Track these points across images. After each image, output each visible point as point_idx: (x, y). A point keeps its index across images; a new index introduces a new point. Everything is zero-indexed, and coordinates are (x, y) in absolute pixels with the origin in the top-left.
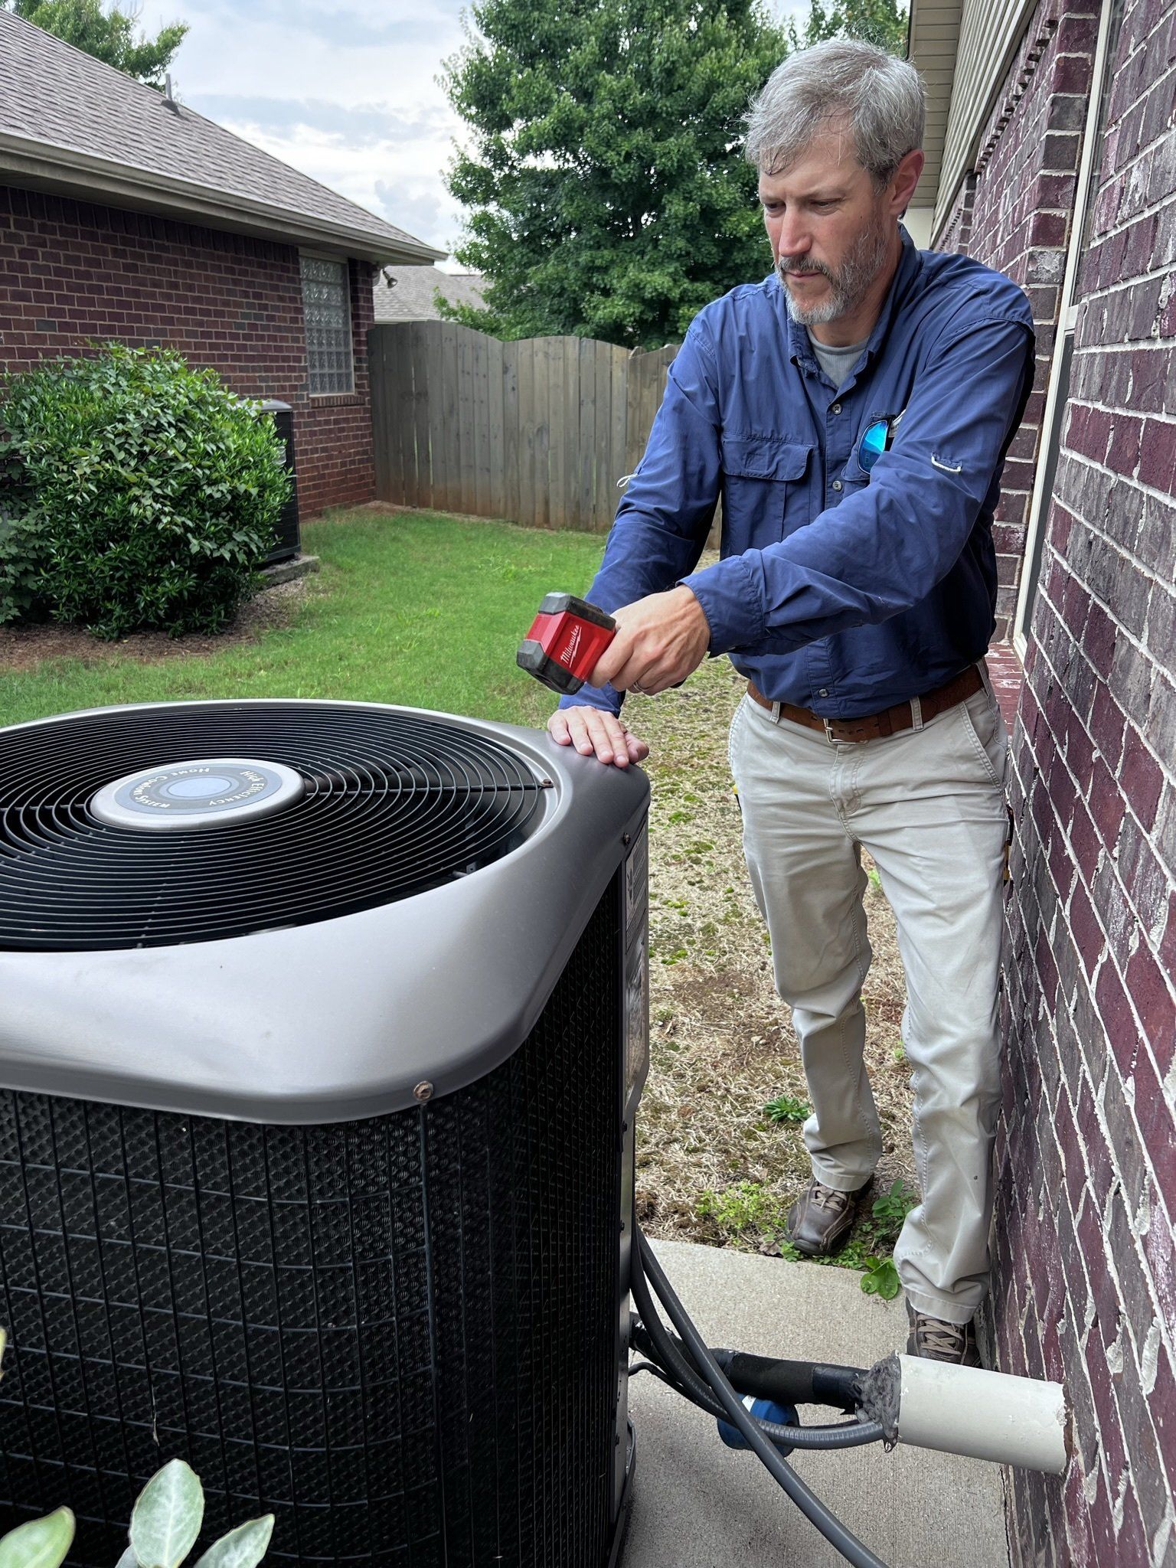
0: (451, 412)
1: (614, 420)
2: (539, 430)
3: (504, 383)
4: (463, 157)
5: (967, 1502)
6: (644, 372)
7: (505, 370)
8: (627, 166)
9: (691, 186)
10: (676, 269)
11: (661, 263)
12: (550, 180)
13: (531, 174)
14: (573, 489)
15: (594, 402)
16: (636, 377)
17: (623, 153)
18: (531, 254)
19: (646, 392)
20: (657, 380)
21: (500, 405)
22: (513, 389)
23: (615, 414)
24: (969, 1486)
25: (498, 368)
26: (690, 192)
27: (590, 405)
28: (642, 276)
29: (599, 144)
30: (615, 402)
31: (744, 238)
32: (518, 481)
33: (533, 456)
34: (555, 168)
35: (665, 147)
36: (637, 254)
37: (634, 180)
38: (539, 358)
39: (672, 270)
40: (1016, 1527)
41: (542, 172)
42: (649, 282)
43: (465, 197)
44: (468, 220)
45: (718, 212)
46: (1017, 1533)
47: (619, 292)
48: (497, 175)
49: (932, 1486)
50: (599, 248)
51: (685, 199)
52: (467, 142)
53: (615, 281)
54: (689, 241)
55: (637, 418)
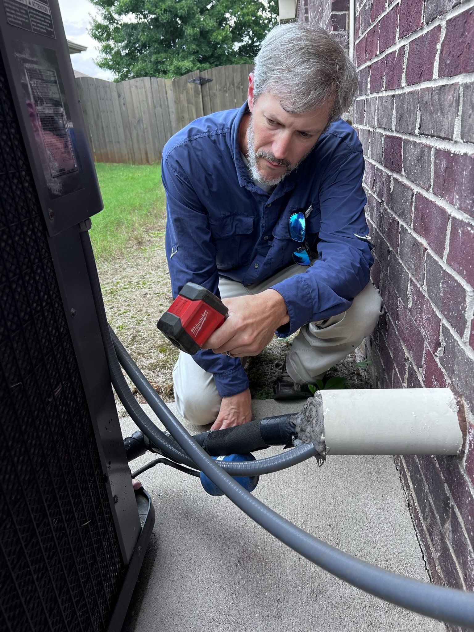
0: (98, 118)
1: (171, 114)
2: (138, 121)
3: (120, 102)
4: (95, 21)
5: (384, 509)
6: (179, 87)
7: (119, 96)
8: (165, 15)
9: (195, 21)
10: (193, 58)
11: (187, 57)
12: (134, 27)
13: (126, 25)
14: (157, 147)
15: (161, 106)
16: (176, 89)
17: (163, 9)
18: (130, 60)
19: (181, 96)
20: (185, 89)
21: (119, 112)
22: (124, 104)
23: (171, 110)
24: (383, 500)
25: (115, 95)
26: (194, 24)
27: (159, 108)
28: (180, 63)
29: (152, 7)
30: (170, 105)
31: (221, 42)
32: (133, 145)
33: (137, 134)
34: (136, 22)
35: (181, 5)
36: (176, 54)
37: (170, 21)
38: (133, 88)
39: (191, 59)
40: (420, 515)
41: (131, 24)
42: (183, 66)
43: (99, 39)
44: (101, 48)
45: (208, 32)
46: (421, 519)
47: (171, 71)
48: (112, 27)
49: (360, 504)
50: (159, 53)
51: (192, 27)
52: (96, 14)
53: (168, 67)
54: (197, 45)
55: (179, 108)
